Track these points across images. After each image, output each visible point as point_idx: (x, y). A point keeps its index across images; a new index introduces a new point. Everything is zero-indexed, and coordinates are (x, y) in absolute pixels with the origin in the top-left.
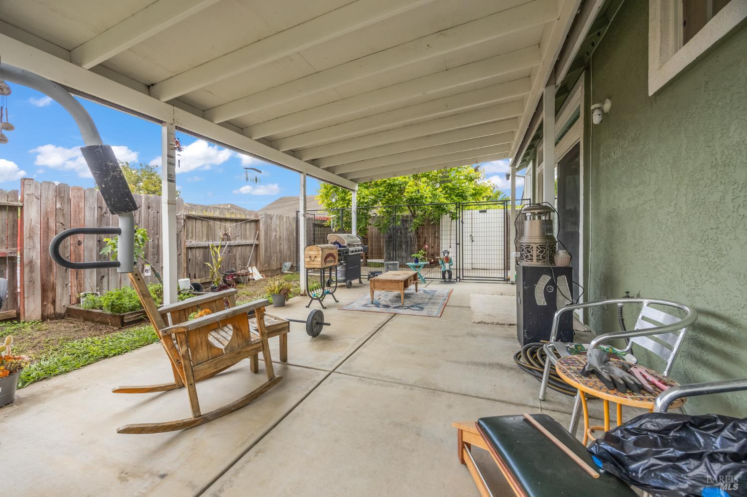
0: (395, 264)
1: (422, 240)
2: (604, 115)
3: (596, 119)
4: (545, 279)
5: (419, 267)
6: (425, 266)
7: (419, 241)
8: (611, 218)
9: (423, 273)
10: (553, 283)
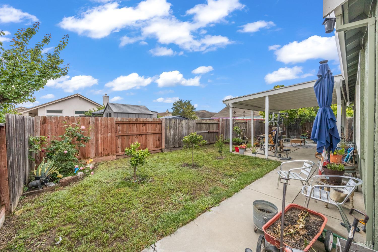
0: (295, 137)
1: (304, 129)
5: (304, 138)
6: (307, 139)
7: (303, 129)
9: (306, 141)
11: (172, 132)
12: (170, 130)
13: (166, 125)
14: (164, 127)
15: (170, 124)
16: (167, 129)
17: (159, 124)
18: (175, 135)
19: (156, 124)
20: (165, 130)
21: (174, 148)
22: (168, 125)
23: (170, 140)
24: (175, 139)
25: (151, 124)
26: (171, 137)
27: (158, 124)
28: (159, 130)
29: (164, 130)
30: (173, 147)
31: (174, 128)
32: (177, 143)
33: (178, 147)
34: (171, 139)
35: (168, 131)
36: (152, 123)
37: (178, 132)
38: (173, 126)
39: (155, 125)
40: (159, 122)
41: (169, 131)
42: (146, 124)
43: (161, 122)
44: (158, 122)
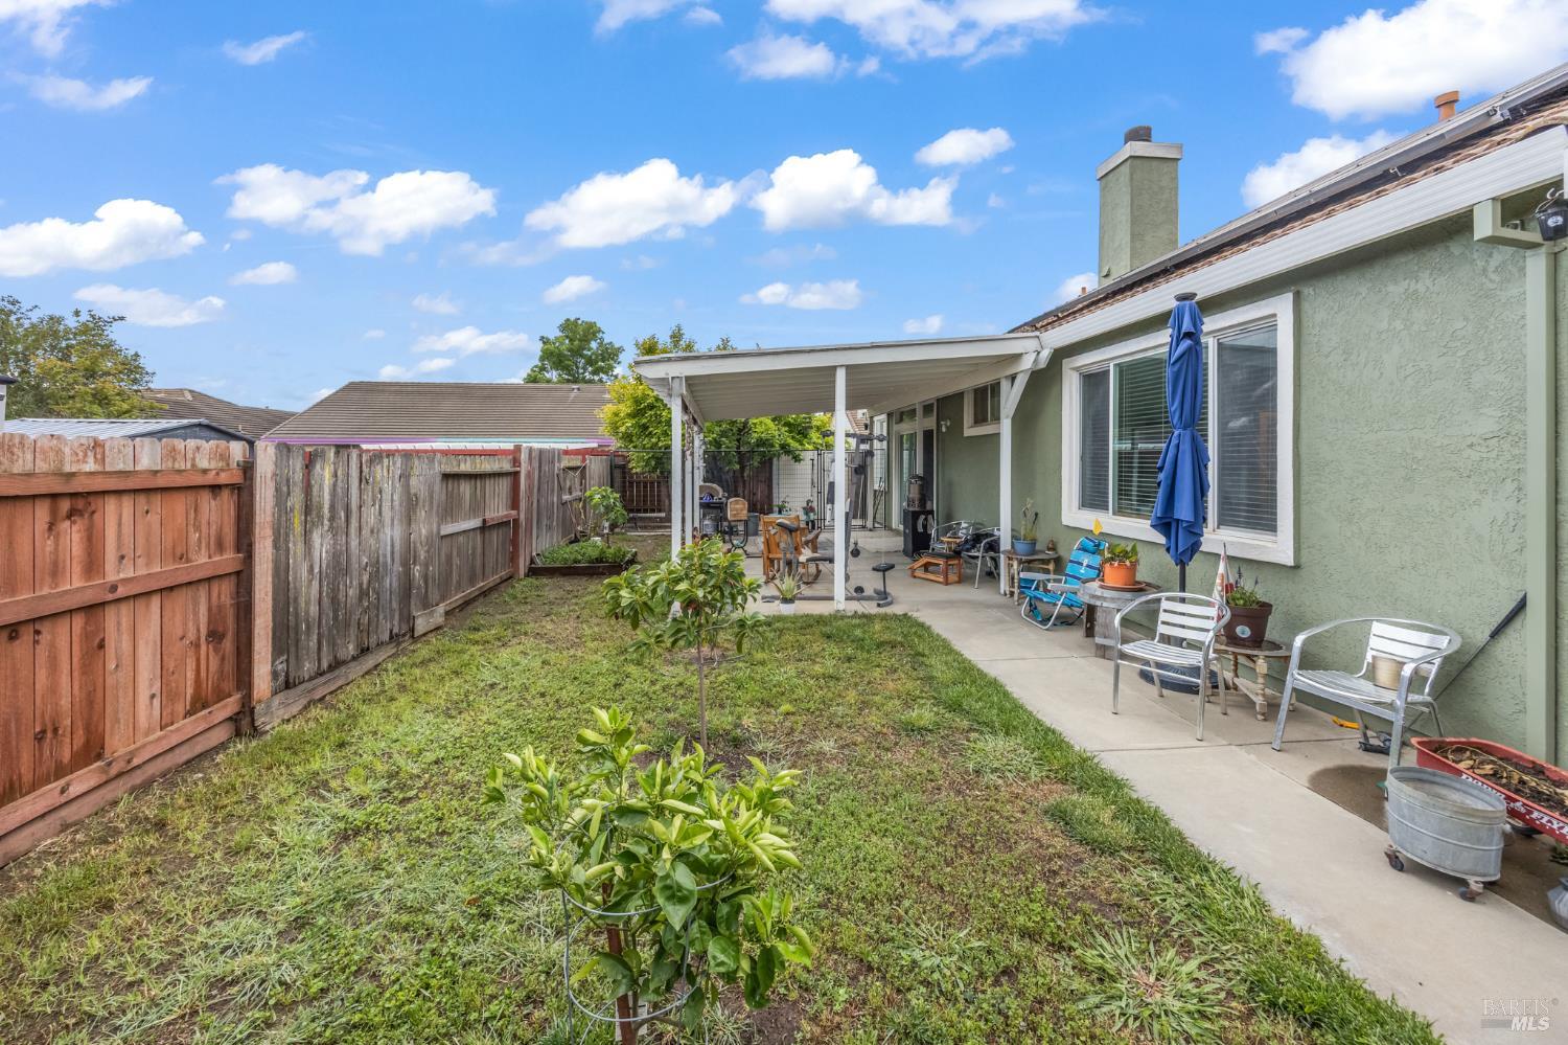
2: (947, 427)
3: (944, 429)
4: (923, 517)
8: (950, 485)
10: (926, 519)
11: (321, 544)
12: (307, 534)
13: (281, 497)
14: (269, 519)
15: (308, 488)
16: (289, 528)
17: (215, 489)
18: (339, 566)
19: (190, 497)
20: (276, 546)
21: (331, 668)
22: (296, 500)
23: (307, 613)
24: (334, 600)
25: (142, 499)
26: (315, 584)
27: (206, 496)
28: (220, 547)
29: (269, 543)
30: (325, 665)
31: (332, 519)
32: (347, 625)
33: (354, 658)
34: (314, 610)
35: (296, 548)
36: (161, 482)
37: (354, 543)
38: (326, 506)
39: (180, 503)
40: (224, 479)
41: (300, 547)
42: (96, 503)
43: (237, 479)
44: (210, 479)
